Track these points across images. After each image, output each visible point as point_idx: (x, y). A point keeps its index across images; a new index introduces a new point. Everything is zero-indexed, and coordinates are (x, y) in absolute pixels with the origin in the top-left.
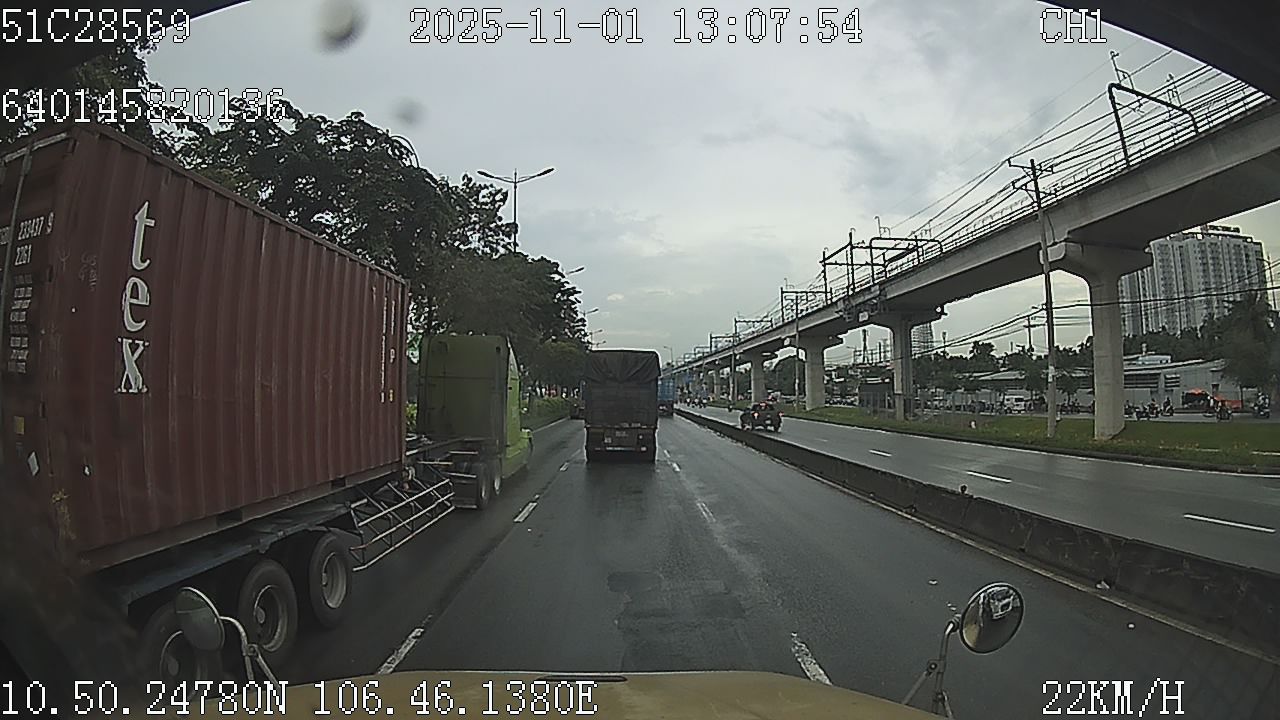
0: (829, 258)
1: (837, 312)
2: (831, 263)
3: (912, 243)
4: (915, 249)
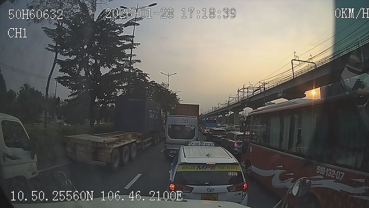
0: (240, 90)
1: (240, 104)
2: (240, 92)
3: (258, 89)
4: (260, 89)
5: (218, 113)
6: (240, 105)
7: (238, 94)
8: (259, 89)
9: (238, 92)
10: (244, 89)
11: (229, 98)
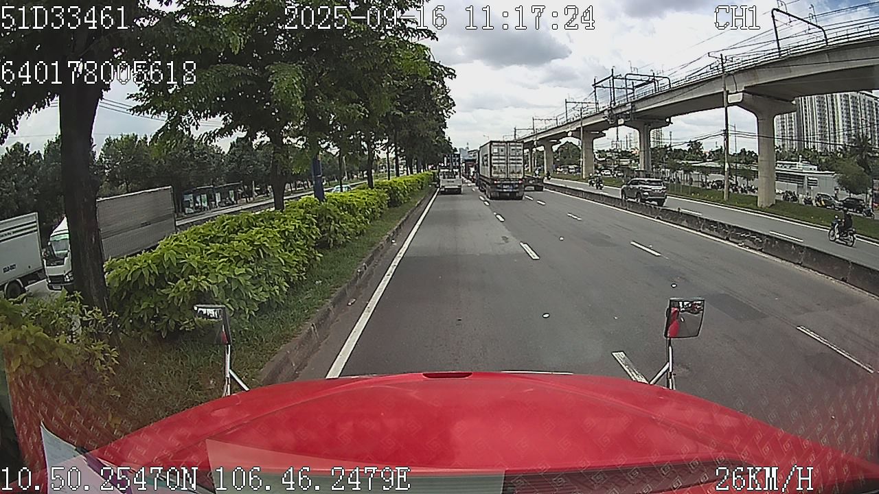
2: (600, 87)
3: (651, 78)
4: (654, 81)
7: (595, 91)
8: (650, 82)
9: (595, 88)
10: (614, 78)
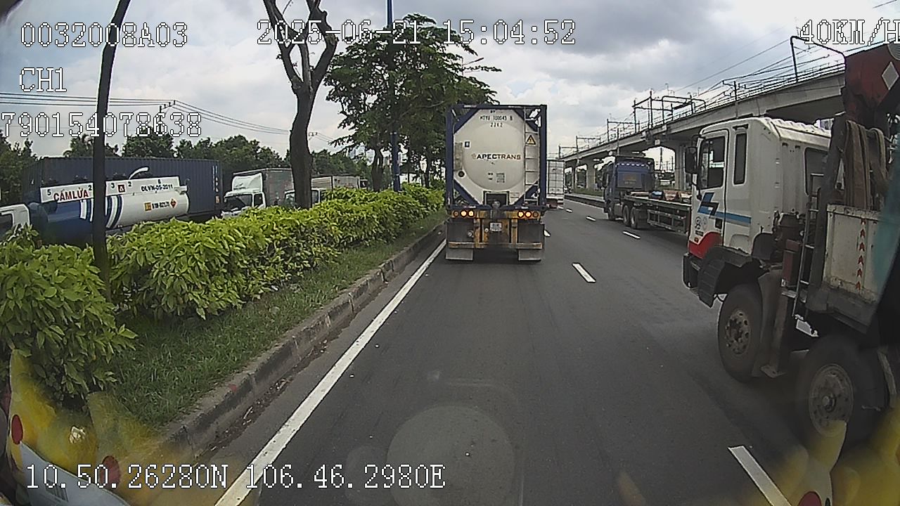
0: (639, 104)
1: (642, 138)
2: (639, 108)
3: (688, 101)
4: (691, 103)
5: (576, 160)
6: (642, 140)
7: (634, 112)
8: (688, 104)
9: (635, 109)
10: (652, 100)
11: (608, 122)
